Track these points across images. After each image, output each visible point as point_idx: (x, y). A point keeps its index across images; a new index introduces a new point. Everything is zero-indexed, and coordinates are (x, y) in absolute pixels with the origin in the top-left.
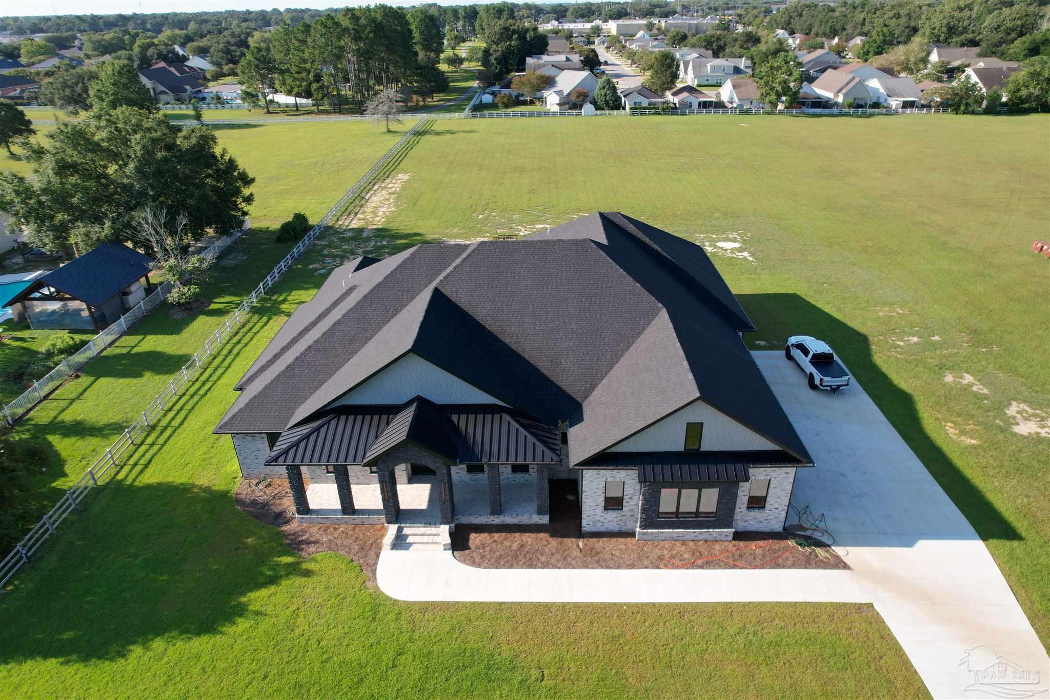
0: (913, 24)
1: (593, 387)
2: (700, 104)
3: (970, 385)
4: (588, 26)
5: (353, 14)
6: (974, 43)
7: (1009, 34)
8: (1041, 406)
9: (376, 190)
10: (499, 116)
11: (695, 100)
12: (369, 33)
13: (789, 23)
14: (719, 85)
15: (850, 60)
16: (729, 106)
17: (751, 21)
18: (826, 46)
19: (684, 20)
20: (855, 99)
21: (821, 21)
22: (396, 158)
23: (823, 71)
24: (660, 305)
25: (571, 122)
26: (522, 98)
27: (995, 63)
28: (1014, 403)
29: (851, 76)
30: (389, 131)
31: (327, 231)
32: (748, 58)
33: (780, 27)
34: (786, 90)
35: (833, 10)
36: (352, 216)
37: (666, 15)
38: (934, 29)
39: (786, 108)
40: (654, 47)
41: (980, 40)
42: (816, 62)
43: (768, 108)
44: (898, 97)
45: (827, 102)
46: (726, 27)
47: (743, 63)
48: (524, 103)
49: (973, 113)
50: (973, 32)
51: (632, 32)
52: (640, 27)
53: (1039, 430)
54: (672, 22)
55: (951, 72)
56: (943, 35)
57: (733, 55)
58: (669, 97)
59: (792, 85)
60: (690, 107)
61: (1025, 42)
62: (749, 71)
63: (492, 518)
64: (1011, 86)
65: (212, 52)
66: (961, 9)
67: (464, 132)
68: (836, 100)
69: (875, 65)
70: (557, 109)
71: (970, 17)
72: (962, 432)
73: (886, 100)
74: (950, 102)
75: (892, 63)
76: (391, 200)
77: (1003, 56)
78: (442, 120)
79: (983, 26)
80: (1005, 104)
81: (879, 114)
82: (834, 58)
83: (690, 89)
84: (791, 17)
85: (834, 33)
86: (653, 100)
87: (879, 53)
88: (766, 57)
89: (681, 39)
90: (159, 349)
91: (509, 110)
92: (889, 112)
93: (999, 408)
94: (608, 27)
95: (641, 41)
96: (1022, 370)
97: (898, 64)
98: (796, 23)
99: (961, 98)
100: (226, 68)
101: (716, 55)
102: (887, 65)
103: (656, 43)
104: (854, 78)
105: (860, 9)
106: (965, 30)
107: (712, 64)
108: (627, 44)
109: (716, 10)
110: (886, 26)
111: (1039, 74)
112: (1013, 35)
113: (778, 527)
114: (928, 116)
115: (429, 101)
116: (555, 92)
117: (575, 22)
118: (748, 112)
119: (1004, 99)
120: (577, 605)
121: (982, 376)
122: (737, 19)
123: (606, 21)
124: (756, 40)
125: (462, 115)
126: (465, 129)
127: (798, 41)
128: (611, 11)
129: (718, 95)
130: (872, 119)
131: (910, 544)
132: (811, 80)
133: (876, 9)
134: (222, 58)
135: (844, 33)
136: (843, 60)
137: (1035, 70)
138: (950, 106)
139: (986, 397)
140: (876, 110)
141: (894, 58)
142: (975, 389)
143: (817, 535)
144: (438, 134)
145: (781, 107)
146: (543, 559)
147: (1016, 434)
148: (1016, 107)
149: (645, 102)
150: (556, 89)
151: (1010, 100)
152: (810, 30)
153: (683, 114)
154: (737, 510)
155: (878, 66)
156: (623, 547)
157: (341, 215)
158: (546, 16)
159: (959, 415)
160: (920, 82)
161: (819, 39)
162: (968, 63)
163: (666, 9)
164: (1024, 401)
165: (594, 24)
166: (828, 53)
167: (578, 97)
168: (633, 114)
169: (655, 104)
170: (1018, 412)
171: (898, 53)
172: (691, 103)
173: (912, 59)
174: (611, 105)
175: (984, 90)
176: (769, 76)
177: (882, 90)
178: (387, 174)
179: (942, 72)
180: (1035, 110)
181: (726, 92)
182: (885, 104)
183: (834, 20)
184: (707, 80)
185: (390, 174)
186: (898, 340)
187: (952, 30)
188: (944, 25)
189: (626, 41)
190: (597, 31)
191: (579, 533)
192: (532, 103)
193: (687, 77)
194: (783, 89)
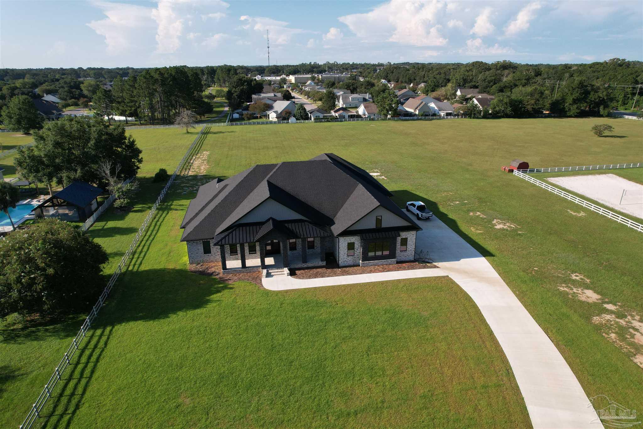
0: (447, 77)
1: (337, 213)
2: (349, 116)
3: (479, 215)
4: (278, 78)
5: (160, 72)
6: (475, 87)
7: (490, 83)
8: (504, 220)
9: (194, 159)
10: (245, 124)
11: (346, 114)
12: (170, 82)
13: (387, 76)
14: (356, 107)
15: (420, 95)
16: (364, 117)
17: (367, 75)
18: (407, 88)
19: (331, 75)
20: (424, 112)
21: (403, 75)
22: (198, 145)
23: (407, 99)
24: (358, 182)
25: (283, 126)
26: (255, 116)
27: (485, 96)
28: (495, 220)
29: (421, 101)
30: (188, 133)
31: (177, 177)
32: (369, 94)
33: (383, 78)
34: (391, 108)
35: (409, 70)
36: (188, 170)
37: (321, 72)
38: (457, 80)
39: (392, 117)
40: (319, 89)
41: (478, 85)
42: (403, 95)
43: (383, 117)
44: (444, 111)
45: (411, 114)
46: (354, 78)
47: (367, 96)
48: (257, 118)
49: (478, 118)
50: (475, 82)
51: (304, 82)
52: (308, 79)
53: (503, 227)
54: (325, 76)
55: (467, 100)
56: (462, 83)
57: (361, 92)
58: (333, 113)
59: (393, 105)
60: (344, 118)
61: (497, 87)
62: (371, 100)
63: (303, 264)
64: (492, 106)
65: (60, 93)
66: (468, 71)
67: (228, 132)
68: (415, 113)
69: (432, 96)
70: (276, 120)
71: (472, 75)
72: (477, 229)
73: (438, 112)
74: (467, 113)
75: (439, 95)
76: (205, 163)
77: (488, 93)
78: (215, 127)
79: (478, 79)
80: (491, 114)
81: (435, 119)
82: (411, 93)
83: (342, 109)
84: (388, 73)
85: (410, 82)
86: (325, 115)
87: (433, 91)
88: (379, 93)
89: (332, 84)
90: (118, 226)
91: (251, 121)
92: (440, 118)
93: (490, 221)
94: (289, 79)
95: (310, 86)
96: (497, 209)
97: (442, 96)
98: (391, 76)
99: (471, 111)
100: (70, 101)
101: (352, 92)
102: (437, 96)
103: (319, 87)
104: (422, 102)
105: (421, 70)
106: (471, 81)
107: (351, 97)
108: (303, 88)
109: (347, 69)
110: (435, 78)
111: (502, 101)
112: (492, 84)
113: (412, 258)
114: (458, 120)
115: (203, 118)
116: (273, 112)
117: (270, 76)
118: (373, 120)
119: (490, 112)
120: (344, 285)
121: (483, 212)
122: (360, 74)
123: (288, 75)
124: (373, 85)
125: (226, 124)
126: (229, 131)
127: (393, 85)
128: (290, 70)
129: (357, 112)
130: (433, 121)
131: (459, 260)
132: (402, 104)
133: (429, 70)
134: (67, 96)
135: (415, 81)
136: (417, 95)
137: (500, 99)
138: (468, 115)
139: (485, 219)
140: (435, 117)
141: (440, 93)
142: (481, 216)
143: (427, 260)
144: (215, 133)
145: (389, 116)
146: (327, 275)
147: (496, 228)
148: (496, 116)
149: (321, 116)
150: (274, 110)
151: (493, 112)
152: (398, 80)
153: (341, 121)
154: (397, 252)
155: (433, 97)
156: (356, 269)
157: (182, 170)
158: (253, 73)
159: (475, 225)
160: (453, 104)
161: (403, 84)
162: (474, 96)
163: (320, 69)
164: (498, 219)
165: (281, 77)
166: (409, 91)
167: (286, 114)
168: (316, 122)
169: (326, 116)
170: (496, 222)
171: (442, 91)
172: (344, 116)
173: (449, 94)
174: (304, 118)
175: (481, 107)
176: (382, 102)
177: (436, 108)
178: (197, 152)
179: (463, 100)
180: (503, 117)
181: (361, 110)
182: (438, 114)
183: (410, 75)
184: (350, 105)
185: (198, 152)
186: (451, 203)
187: (465, 81)
188: (461, 78)
189: (302, 86)
190: (284, 81)
191: (338, 267)
192: (261, 118)
193: (340, 104)
194: (390, 108)
